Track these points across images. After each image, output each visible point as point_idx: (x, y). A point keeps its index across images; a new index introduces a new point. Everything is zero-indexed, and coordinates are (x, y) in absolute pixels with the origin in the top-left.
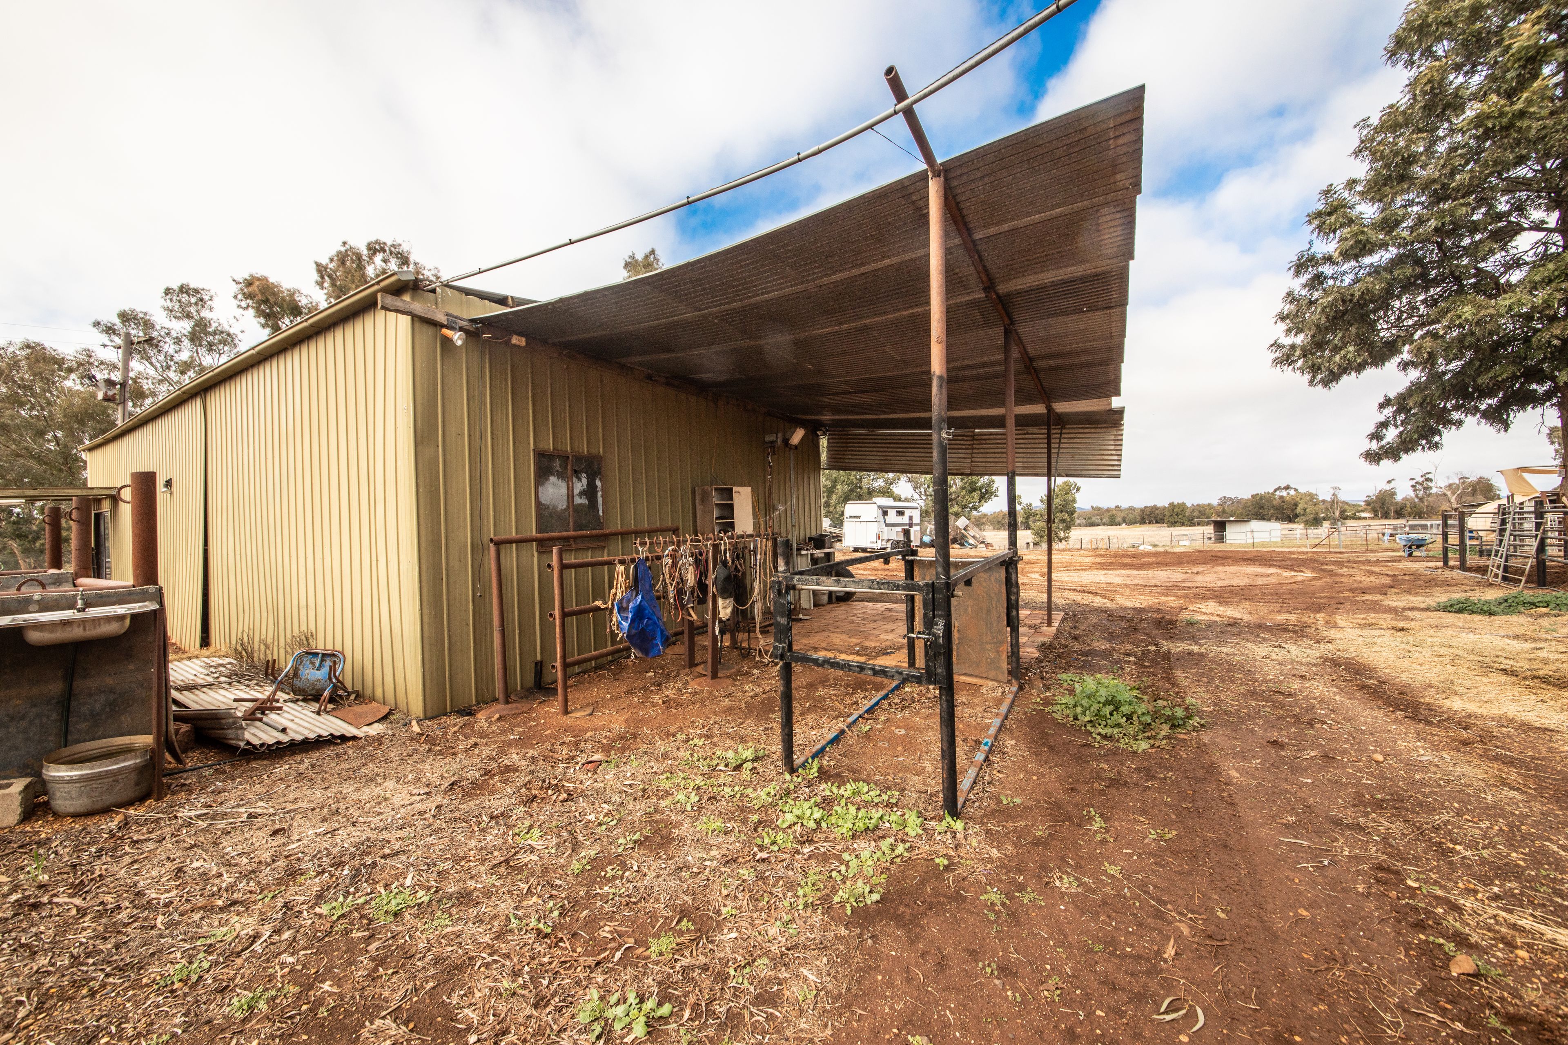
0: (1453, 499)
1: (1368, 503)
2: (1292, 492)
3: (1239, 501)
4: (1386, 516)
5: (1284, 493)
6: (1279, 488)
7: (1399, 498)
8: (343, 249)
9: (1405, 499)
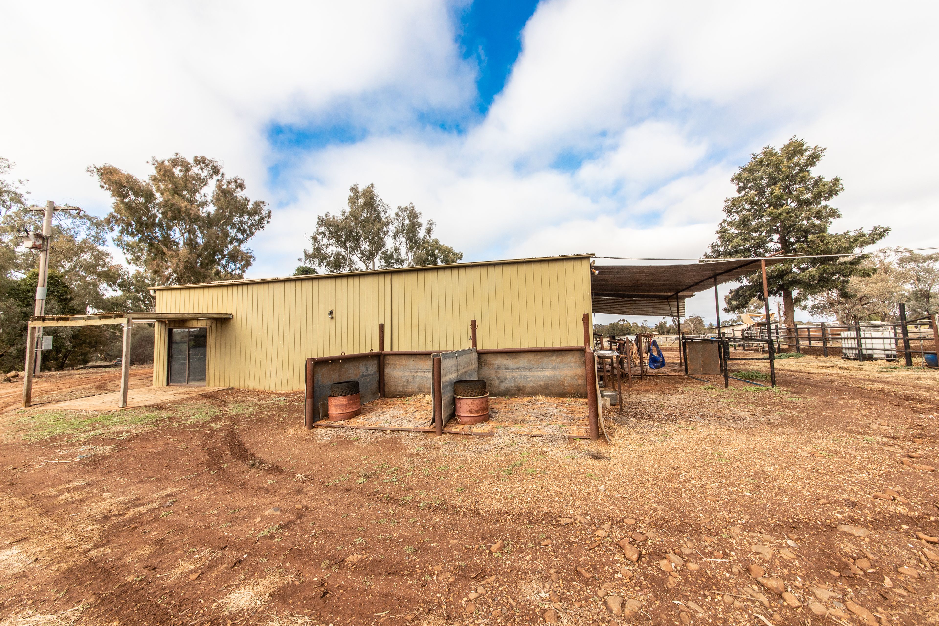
0: (692, 326)
1: (656, 328)
2: (625, 322)
3: (603, 326)
4: (663, 334)
5: (622, 323)
6: (620, 321)
7: (668, 325)
8: (175, 157)
9: (670, 326)
